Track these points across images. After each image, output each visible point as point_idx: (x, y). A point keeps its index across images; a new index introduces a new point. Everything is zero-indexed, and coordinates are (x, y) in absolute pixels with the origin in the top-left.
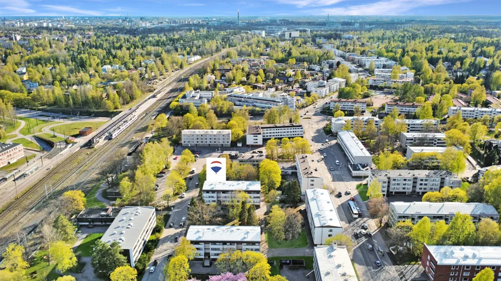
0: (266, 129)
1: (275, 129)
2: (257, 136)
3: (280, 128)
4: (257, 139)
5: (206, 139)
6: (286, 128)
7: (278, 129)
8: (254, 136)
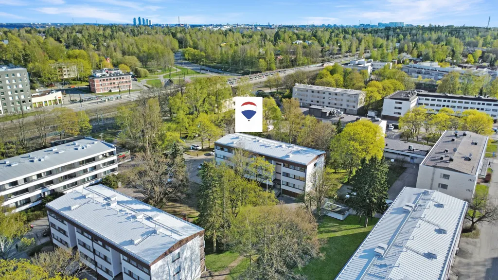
0: (425, 98)
1: (443, 99)
2: (401, 103)
3: (451, 100)
4: (400, 108)
5: (324, 98)
6: (464, 101)
7: (447, 99)
8: (396, 103)
